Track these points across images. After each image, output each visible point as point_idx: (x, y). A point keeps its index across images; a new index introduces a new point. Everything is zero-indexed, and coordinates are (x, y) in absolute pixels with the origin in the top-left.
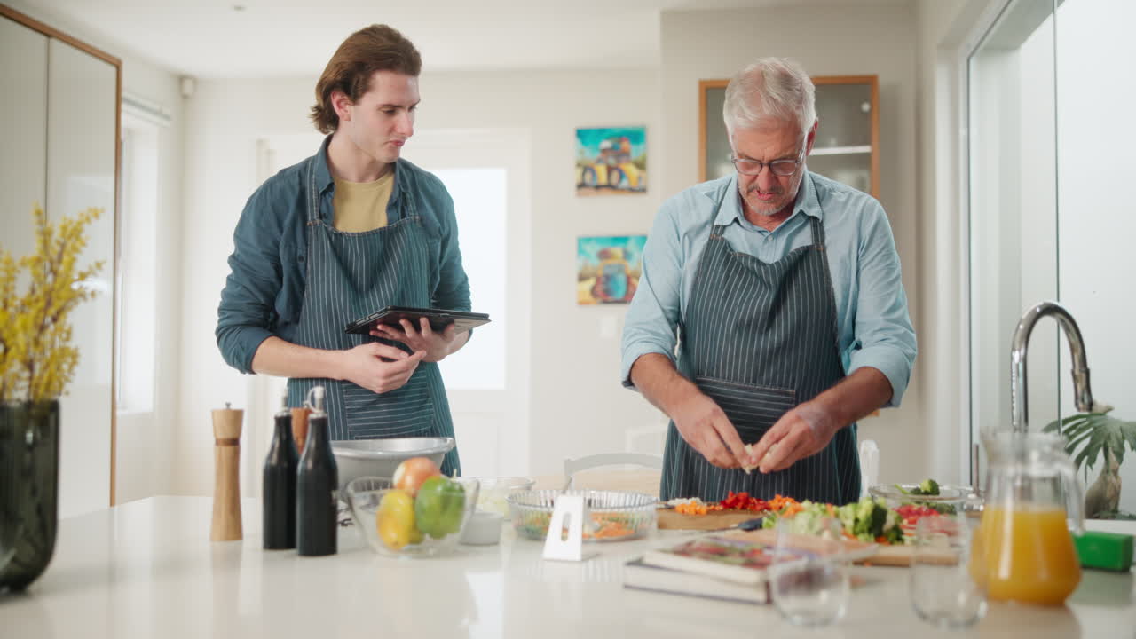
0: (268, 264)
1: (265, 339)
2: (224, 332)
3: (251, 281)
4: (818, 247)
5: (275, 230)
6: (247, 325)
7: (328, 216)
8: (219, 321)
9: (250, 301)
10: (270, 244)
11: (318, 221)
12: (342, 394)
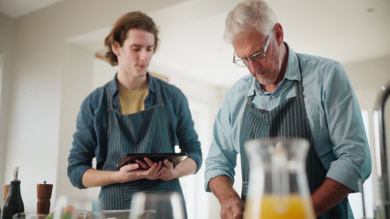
0: (88, 132)
1: (85, 171)
2: (71, 168)
3: (81, 142)
4: (299, 97)
5: (91, 115)
6: (79, 164)
7: (117, 107)
8: (69, 163)
9: (80, 152)
10: (89, 122)
11: (112, 110)
12: (123, 193)
